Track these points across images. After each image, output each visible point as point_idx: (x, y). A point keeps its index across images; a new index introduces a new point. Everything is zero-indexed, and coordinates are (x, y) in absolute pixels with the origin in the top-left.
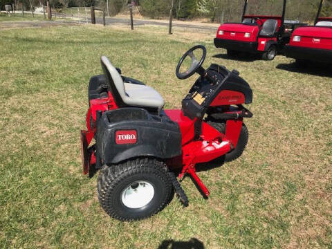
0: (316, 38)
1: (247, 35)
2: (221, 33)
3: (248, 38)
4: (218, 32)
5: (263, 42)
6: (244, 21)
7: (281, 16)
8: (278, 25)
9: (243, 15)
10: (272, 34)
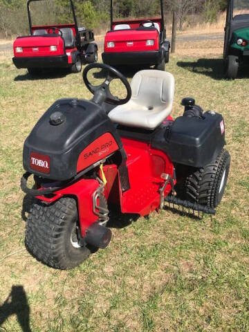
0: (129, 41)
1: (53, 48)
2: (19, 50)
3: (54, 52)
4: (15, 51)
5: (68, 54)
6: (35, 33)
7: (74, 24)
8: (74, 34)
9: (30, 26)
10: (72, 44)
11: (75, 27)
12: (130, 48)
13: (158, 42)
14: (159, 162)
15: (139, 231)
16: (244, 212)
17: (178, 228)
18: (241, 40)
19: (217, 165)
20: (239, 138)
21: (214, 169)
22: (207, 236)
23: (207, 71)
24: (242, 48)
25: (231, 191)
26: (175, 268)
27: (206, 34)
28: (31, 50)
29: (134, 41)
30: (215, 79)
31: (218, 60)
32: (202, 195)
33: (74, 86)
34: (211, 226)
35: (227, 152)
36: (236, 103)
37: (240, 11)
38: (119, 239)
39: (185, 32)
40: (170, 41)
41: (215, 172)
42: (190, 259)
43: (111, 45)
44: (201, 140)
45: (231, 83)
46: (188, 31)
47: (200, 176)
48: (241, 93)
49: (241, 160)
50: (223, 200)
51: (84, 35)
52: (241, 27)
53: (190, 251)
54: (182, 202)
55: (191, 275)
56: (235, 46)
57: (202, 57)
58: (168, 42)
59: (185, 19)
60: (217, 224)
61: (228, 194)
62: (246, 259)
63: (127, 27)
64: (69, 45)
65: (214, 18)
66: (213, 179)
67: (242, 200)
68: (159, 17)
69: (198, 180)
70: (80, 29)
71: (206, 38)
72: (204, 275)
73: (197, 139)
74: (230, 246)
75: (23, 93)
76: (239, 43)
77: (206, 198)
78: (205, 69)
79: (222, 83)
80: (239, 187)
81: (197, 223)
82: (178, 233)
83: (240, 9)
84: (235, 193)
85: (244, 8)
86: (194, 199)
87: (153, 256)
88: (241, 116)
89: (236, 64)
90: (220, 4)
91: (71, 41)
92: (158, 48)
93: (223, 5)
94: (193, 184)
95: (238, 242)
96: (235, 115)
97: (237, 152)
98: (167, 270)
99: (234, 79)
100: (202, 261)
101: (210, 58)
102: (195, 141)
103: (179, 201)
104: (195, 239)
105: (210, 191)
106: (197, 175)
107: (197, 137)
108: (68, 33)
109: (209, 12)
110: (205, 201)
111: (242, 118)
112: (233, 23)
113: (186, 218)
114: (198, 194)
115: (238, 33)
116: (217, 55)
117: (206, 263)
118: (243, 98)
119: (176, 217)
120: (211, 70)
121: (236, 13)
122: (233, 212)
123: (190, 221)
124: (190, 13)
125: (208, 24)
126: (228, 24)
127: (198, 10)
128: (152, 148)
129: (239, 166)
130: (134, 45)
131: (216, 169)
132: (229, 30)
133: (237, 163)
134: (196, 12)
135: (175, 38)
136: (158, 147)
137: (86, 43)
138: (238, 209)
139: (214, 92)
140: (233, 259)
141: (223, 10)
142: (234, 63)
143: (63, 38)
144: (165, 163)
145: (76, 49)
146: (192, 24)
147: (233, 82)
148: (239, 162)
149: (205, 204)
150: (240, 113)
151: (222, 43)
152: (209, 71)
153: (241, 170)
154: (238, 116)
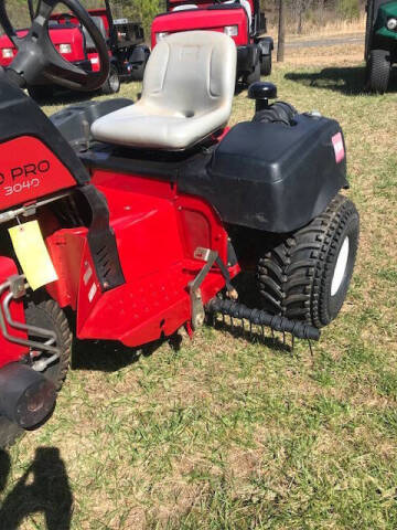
1: (64, 49)
2: (7, 54)
3: (67, 55)
5: (94, 61)
7: (105, 8)
11: (107, 15)
14: (196, 223)
15: (150, 378)
16: (389, 335)
17: (238, 370)
18: (394, 21)
19: (325, 229)
21: (318, 240)
22: (302, 389)
23: (335, 85)
25: (363, 290)
26: (216, 469)
30: (348, 94)
32: (293, 297)
34: (312, 368)
35: (350, 203)
36: (384, 130)
38: (102, 396)
41: (318, 245)
42: (254, 447)
44: (283, 169)
45: (376, 100)
46: (312, 34)
47: (287, 256)
49: (389, 230)
50: (346, 308)
51: (125, 30)
53: (257, 425)
54: (247, 312)
55: (250, 488)
56: (384, 32)
57: (330, 66)
58: (270, 40)
59: (308, 17)
60: (326, 363)
61: (357, 297)
62: (386, 447)
66: (315, 261)
67: (384, 309)
69: (282, 264)
71: (341, 42)
72: (282, 490)
73: (275, 167)
74: (352, 414)
76: (391, 27)
77: (301, 304)
78: (332, 82)
79: (361, 99)
80: (381, 281)
81: (281, 359)
82: (236, 382)
84: (371, 294)
86: (275, 306)
87: (168, 439)
88: (391, 151)
89: (386, 65)
92: (246, 43)
94: (271, 274)
95: (373, 403)
96: (380, 150)
97: (381, 215)
98: (195, 474)
99: (382, 94)
100: (281, 452)
102: (268, 171)
103: (242, 310)
104: (273, 397)
105: (309, 287)
106: (281, 251)
107: (273, 161)
109: (347, 3)
110: (299, 311)
113: (260, 348)
114: (283, 295)
115: (389, 10)
116: (356, 62)
117: (289, 457)
119: (240, 346)
120: (342, 83)
122: (365, 334)
123: (267, 353)
128: (180, 193)
129: (382, 241)
131: (322, 237)
133: (379, 236)
134: (325, 3)
136: (193, 190)
138: (375, 327)
139: (345, 115)
140: (356, 446)
142: (383, 65)
143: (81, 32)
144: (210, 226)
145: (109, 52)
146: (319, 24)
147: (380, 97)
148: (383, 232)
149: (301, 318)
150: (389, 146)
152: (339, 84)
153: (386, 249)
154: (385, 152)
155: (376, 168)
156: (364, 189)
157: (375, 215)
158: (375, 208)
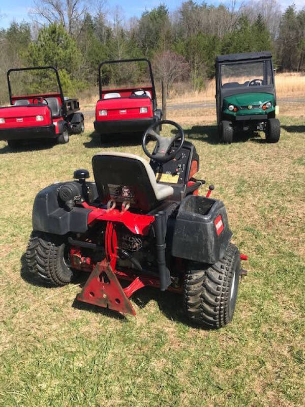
1: (39, 118)
2: (1, 121)
3: (40, 122)
5: (55, 124)
6: (16, 103)
7: (59, 93)
8: (60, 103)
9: (10, 96)
10: (58, 113)
11: (60, 96)
12: (124, 116)
13: (151, 109)
18: (232, 107)
20: (240, 193)
23: (202, 138)
24: (235, 114)
27: (197, 102)
28: (15, 121)
29: (127, 109)
30: (212, 144)
31: (211, 126)
33: (64, 156)
36: (235, 164)
37: (228, 79)
39: (174, 100)
40: (161, 108)
43: (103, 113)
45: (227, 147)
46: (176, 100)
48: (238, 155)
51: (70, 104)
52: (231, 94)
56: (227, 112)
57: (196, 125)
58: (159, 110)
59: (172, 87)
61: (236, 238)
63: (118, 95)
64: (55, 115)
65: (202, 87)
68: (150, 85)
70: (65, 98)
75: (7, 165)
76: (231, 109)
78: (200, 136)
79: (219, 147)
80: (245, 232)
83: (227, 77)
84: (242, 237)
85: (232, 75)
88: (240, 175)
89: (230, 128)
90: (207, 72)
91: (57, 111)
92: (152, 116)
93: (211, 72)
96: (235, 174)
99: (230, 143)
101: (204, 125)
108: (54, 103)
109: (196, 80)
111: (242, 176)
112: (223, 91)
115: (229, 100)
116: (210, 122)
118: (241, 159)
120: (206, 136)
121: (225, 81)
124: (176, 81)
125: (197, 92)
126: (218, 91)
127: (185, 78)
129: (243, 216)
130: (127, 112)
132: (220, 98)
133: (241, 214)
134: (183, 80)
135: (165, 106)
137: (71, 112)
138: (245, 248)
139: (213, 156)
141: (212, 78)
142: (228, 128)
143: (49, 108)
145: (62, 119)
146: (180, 92)
147: (230, 145)
148: (242, 212)
150: (239, 172)
151: (214, 110)
152: (204, 137)
153: (245, 219)
154: (237, 175)
155: (234, 183)
156: (230, 194)
157: (238, 205)
158: (237, 202)
